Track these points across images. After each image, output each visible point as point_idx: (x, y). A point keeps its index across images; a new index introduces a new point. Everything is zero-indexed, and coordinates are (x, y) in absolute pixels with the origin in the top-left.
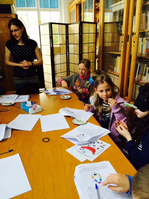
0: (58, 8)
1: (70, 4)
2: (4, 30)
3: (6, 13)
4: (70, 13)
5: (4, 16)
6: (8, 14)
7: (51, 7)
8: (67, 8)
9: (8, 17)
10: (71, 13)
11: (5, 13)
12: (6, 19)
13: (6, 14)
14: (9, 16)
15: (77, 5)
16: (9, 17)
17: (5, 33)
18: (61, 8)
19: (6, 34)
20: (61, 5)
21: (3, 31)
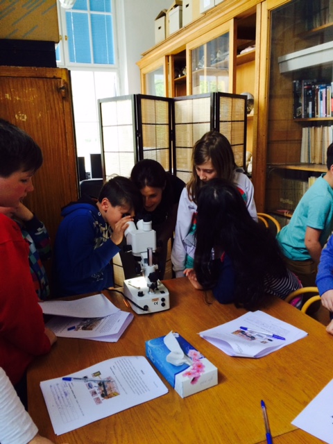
0: (111, 63)
1: (144, 55)
2: (33, 115)
3: (42, 66)
4: (144, 75)
5: (34, 74)
6: (48, 69)
7: (95, 62)
8: (137, 64)
9: (46, 78)
10: (147, 76)
11: (38, 66)
12: (41, 82)
13: (40, 68)
14: (48, 75)
15: (167, 57)
16: (50, 78)
17: (34, 121)
18: (119, 63)
19: (37, 123)
20: (118, 58)
21: (30, 117)
